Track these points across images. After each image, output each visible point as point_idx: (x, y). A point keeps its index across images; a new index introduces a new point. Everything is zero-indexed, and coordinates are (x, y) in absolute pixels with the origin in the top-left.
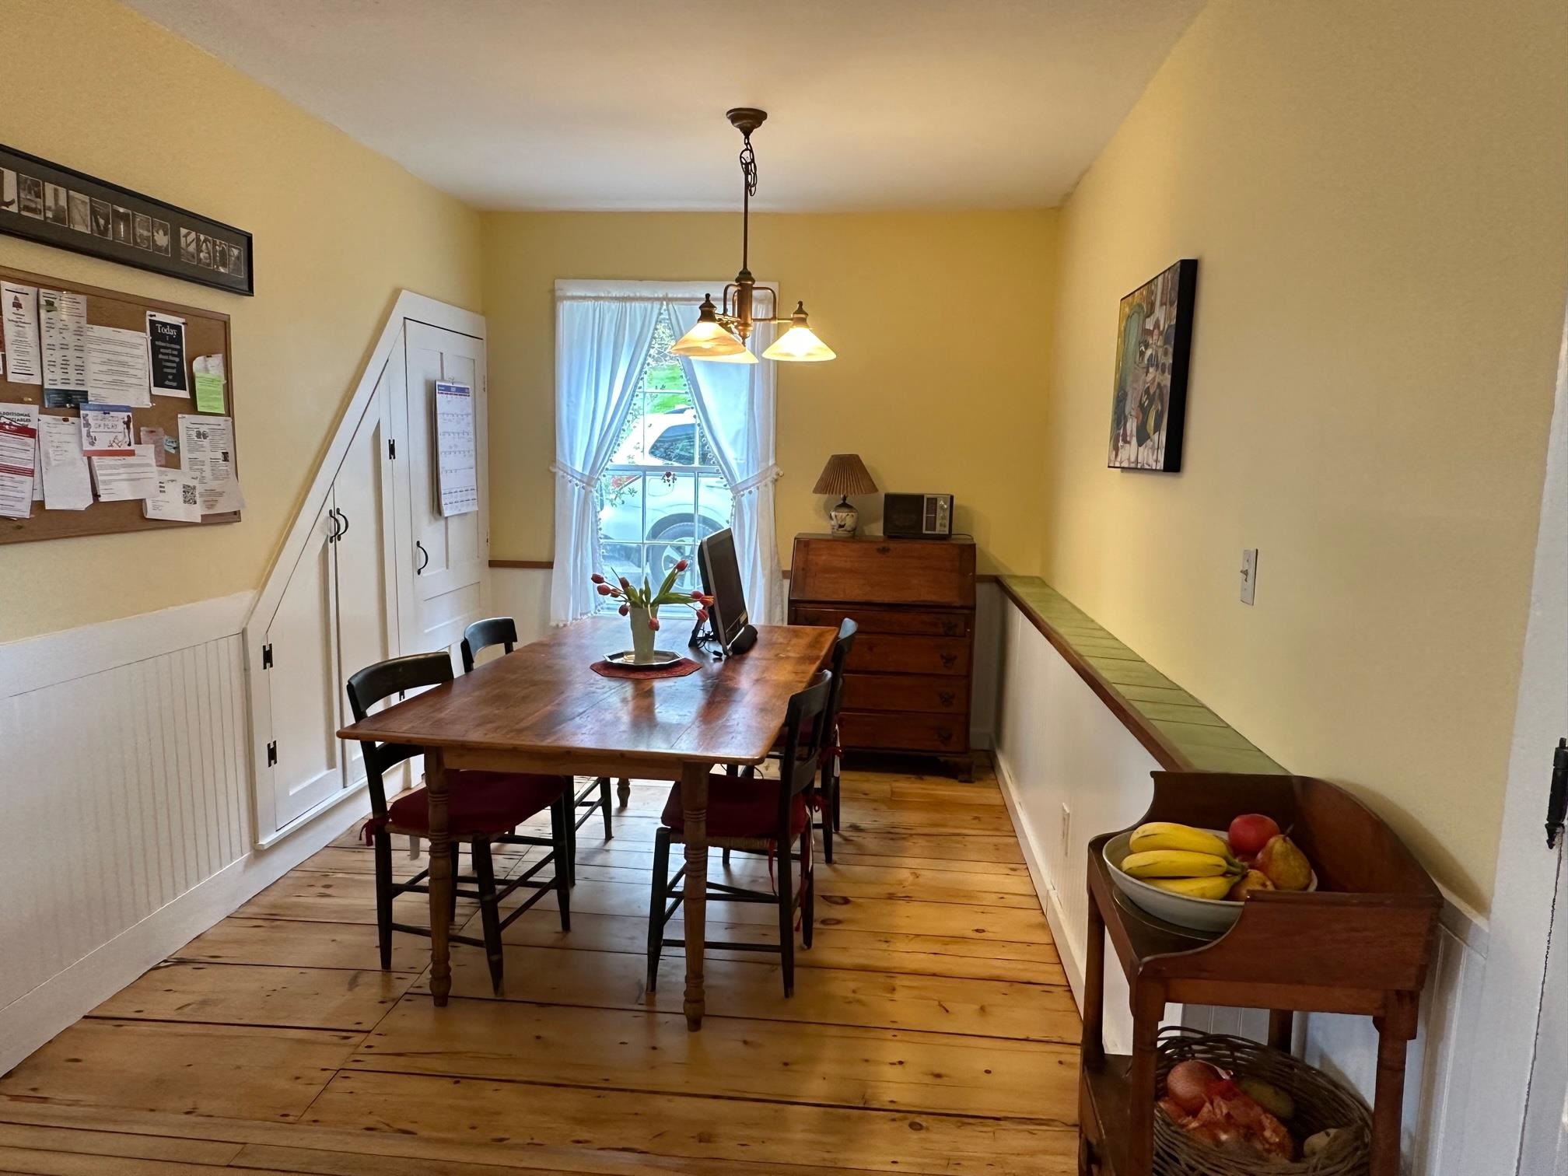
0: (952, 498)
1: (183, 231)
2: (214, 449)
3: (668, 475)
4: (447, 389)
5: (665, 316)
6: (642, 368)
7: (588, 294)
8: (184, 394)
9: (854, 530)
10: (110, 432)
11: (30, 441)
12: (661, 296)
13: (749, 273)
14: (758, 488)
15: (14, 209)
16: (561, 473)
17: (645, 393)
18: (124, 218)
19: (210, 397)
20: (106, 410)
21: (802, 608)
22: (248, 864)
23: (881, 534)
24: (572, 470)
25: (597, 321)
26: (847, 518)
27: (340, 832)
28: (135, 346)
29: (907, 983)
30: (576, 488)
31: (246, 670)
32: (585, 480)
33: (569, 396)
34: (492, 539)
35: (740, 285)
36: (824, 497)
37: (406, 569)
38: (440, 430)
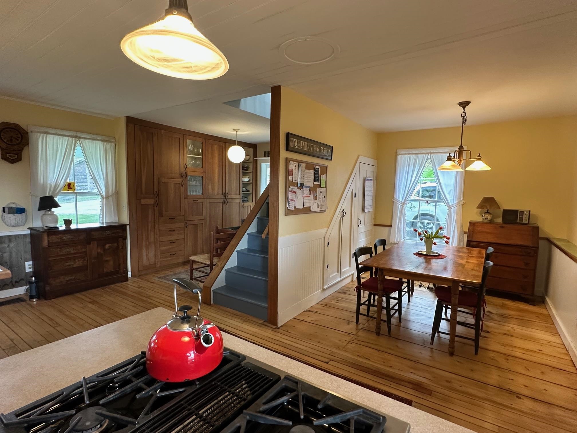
0: (530, 211)
1: (321, 147)
2: (323, 196)
3: (427, 202)
4: (368, 179)
5: (429, 157)
6: (421, 172)
7: (407, 153)
8: (319, 183)
9: (491, 220)
10: (306, 191)
11: (295, 194)
12: (428, 152)
13: (463, 147)
14: (457, 207)
15: (296, 147)
16: (395, 201)
17: (421, 179)
18: (312, 146)
19: (323, 185)
20: (306, 187)
21: (472, 243)
22: (321, 292)
23: (501, 222)
24: (399, 200)
25: (408, 161)
26: (489, 217)
27: (339, 289)
28: (312, 173)
29: (512, 359)
30: (400, 205)
31: (324, 246)
32: (402, 203)
33: (399, 180)
34: (375, 219)
35: (460, 150)
36: (480, 210)
37: (356, 226)
38: (366, 190)
